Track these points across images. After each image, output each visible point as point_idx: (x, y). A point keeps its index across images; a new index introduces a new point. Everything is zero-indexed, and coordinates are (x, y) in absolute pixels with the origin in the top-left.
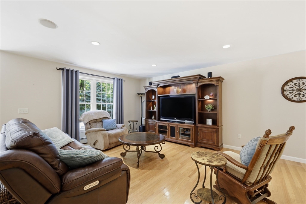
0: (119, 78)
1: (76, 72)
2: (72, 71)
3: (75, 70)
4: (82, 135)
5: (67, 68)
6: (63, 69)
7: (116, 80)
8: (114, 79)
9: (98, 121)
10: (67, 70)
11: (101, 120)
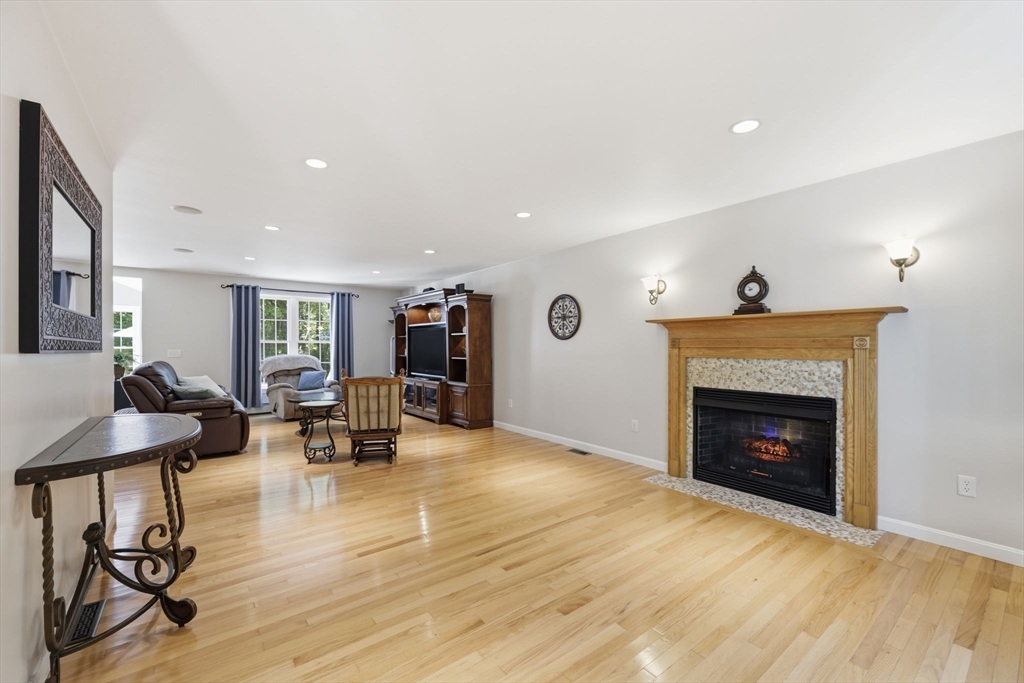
0: (342, 292)
1: (254, 288)
2: (247, 288)
3: (254, 285)
4: (264, 399)
5: (239, 284)
6: (232, 286)
7: (335, 296)
8: (332, 294)
9: (292, 373)
10: (239, 287)
11: (298, 372)
